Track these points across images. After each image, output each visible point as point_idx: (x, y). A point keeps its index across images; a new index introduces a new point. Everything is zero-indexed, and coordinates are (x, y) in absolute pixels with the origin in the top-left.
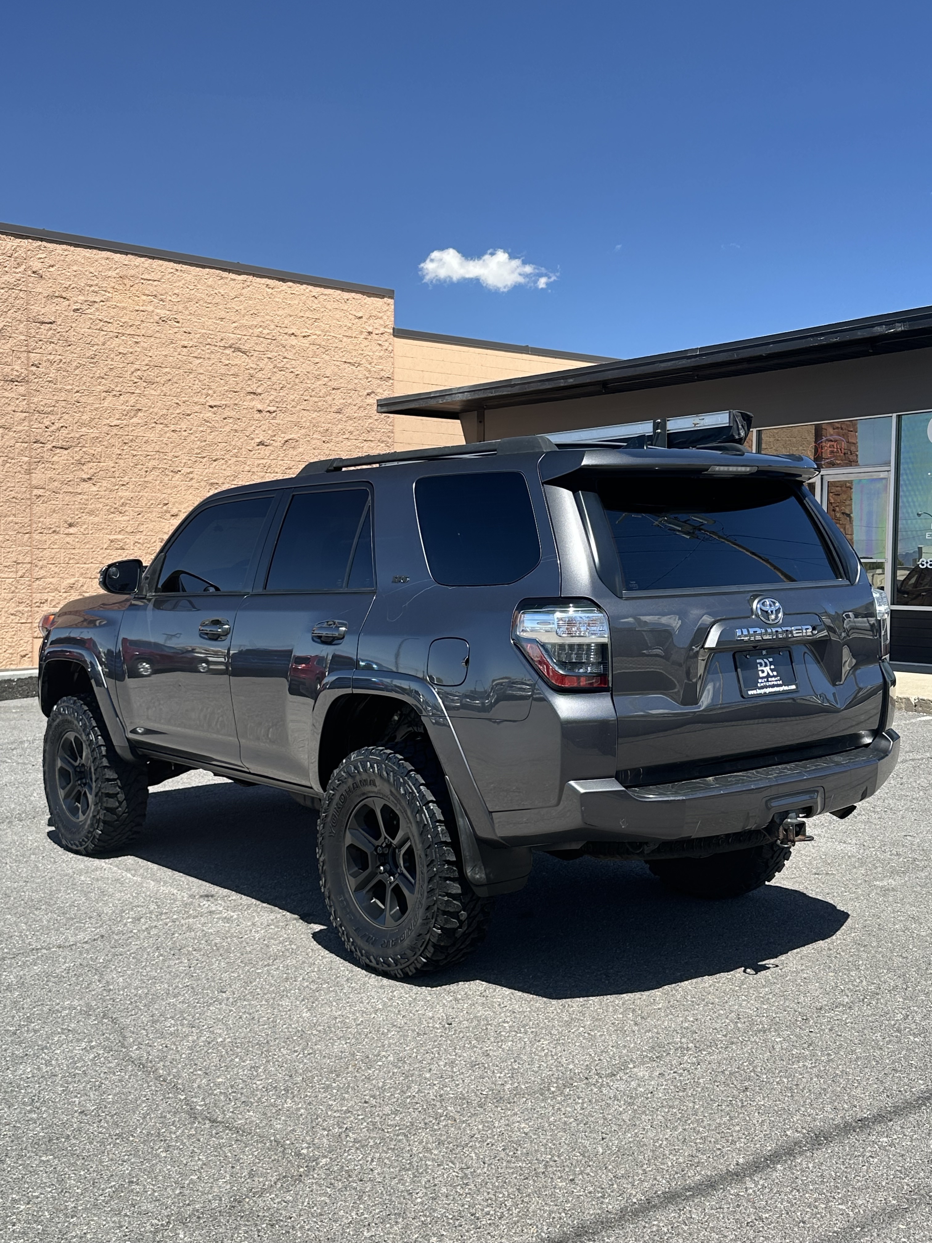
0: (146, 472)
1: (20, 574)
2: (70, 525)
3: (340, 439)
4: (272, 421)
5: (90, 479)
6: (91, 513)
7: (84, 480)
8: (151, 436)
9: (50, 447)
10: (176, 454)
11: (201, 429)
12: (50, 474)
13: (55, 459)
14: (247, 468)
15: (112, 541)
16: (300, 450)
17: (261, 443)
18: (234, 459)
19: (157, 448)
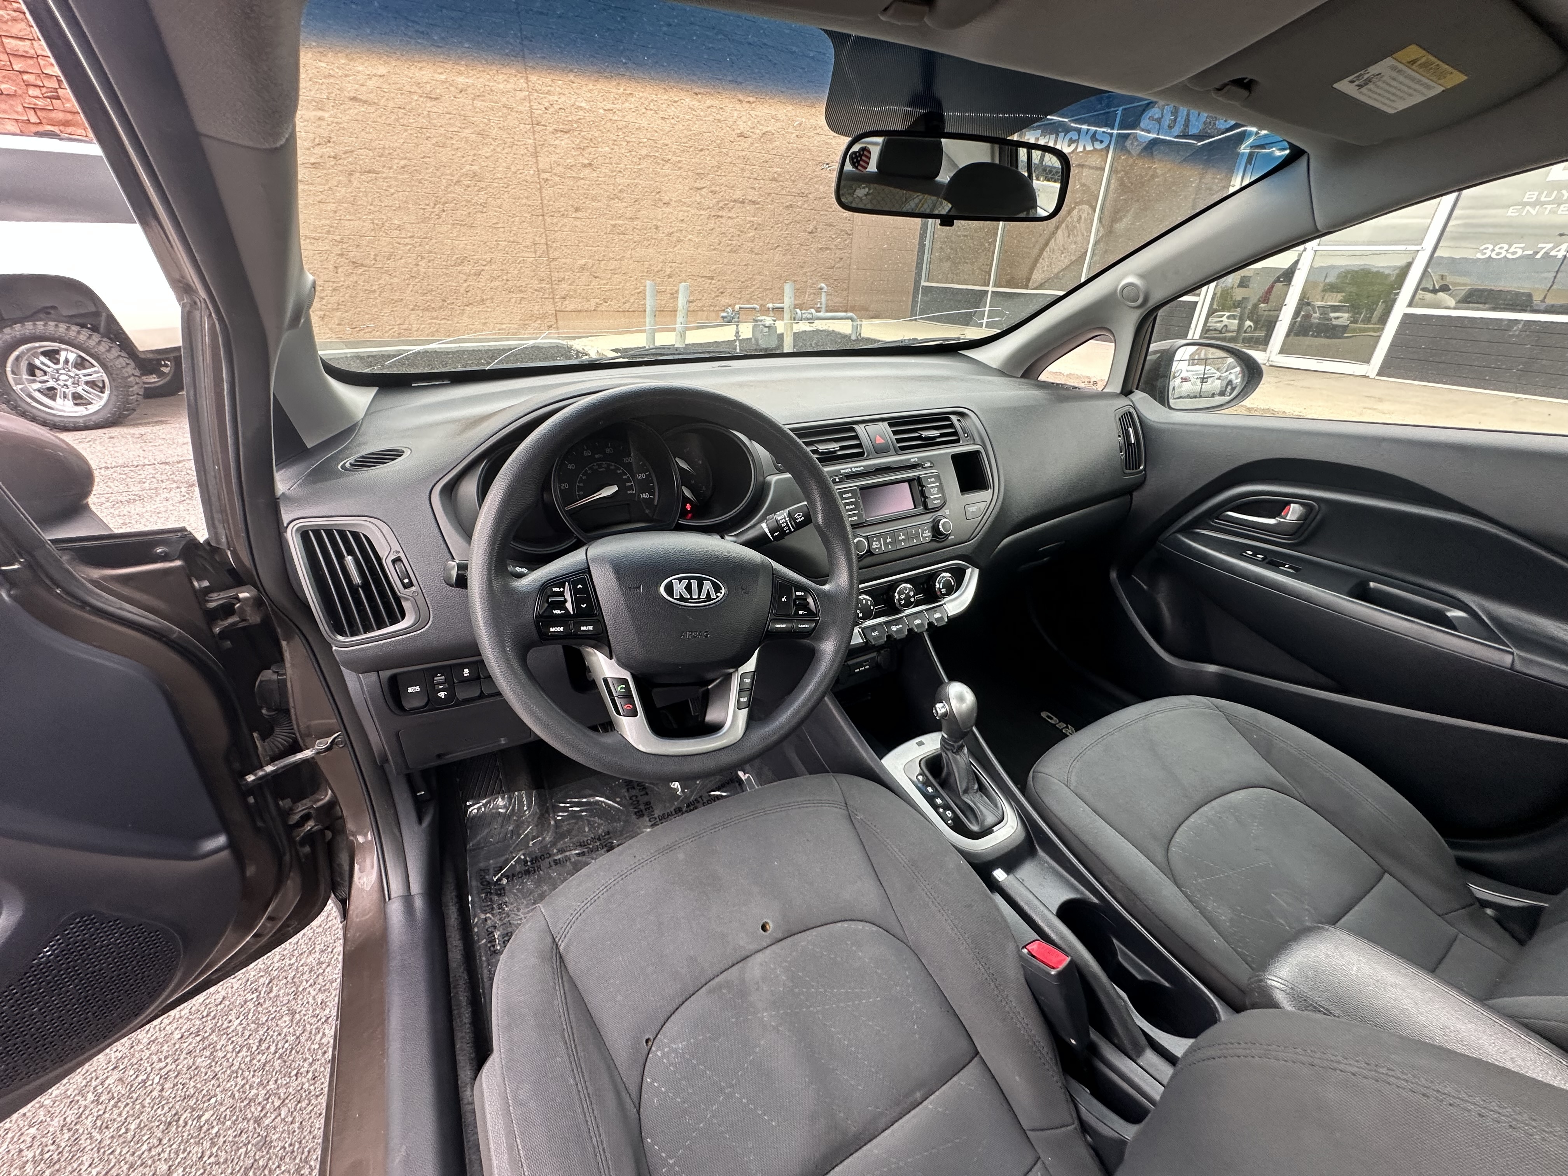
0: (640, 159)
1: (538, 254)
2: (577, 210)
3: (812, 134)
4: (751, 112)
5: (590, 164)
6: (594, 198)
7: (585, 166)
8: (644, 123)
9: (550, 129)
10: (666, 142)
11: (687, 117)
12: (554, 158)
13: (557, 142)
14: (729, 160)
15: (614, 226)
16: (777, 143)
17: (741, 135)
18: (717, 150)
19: (649, 137)
